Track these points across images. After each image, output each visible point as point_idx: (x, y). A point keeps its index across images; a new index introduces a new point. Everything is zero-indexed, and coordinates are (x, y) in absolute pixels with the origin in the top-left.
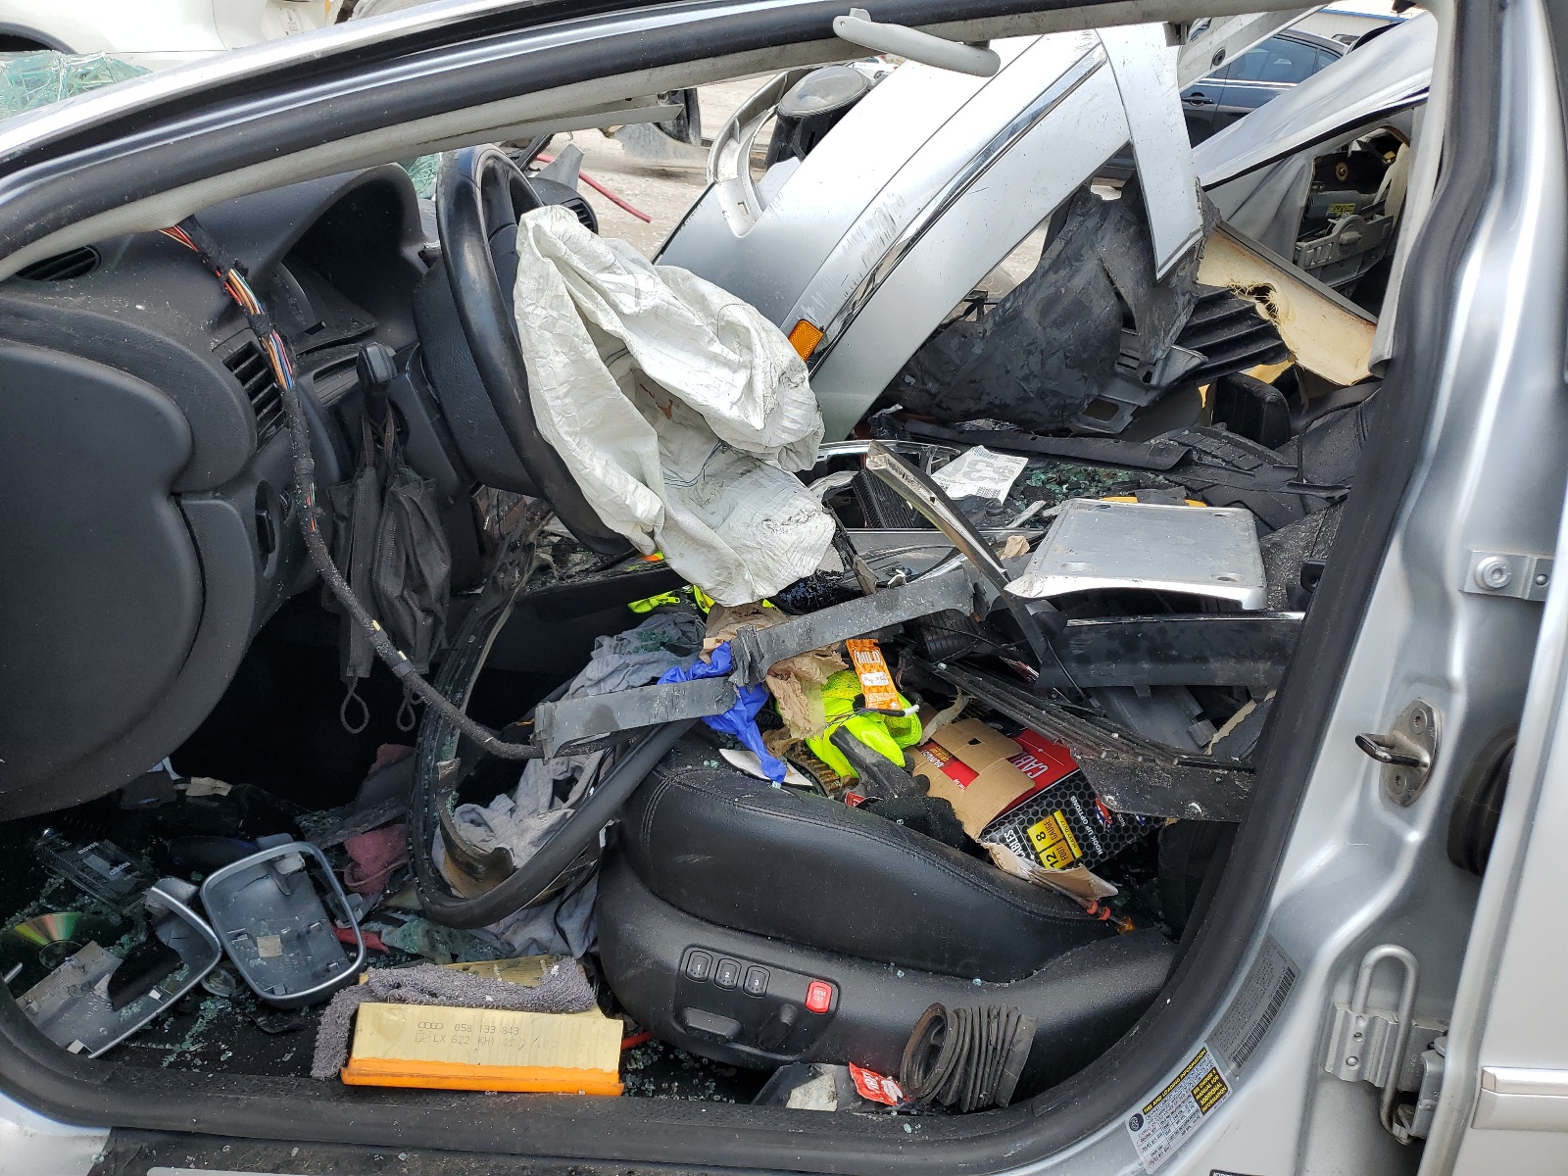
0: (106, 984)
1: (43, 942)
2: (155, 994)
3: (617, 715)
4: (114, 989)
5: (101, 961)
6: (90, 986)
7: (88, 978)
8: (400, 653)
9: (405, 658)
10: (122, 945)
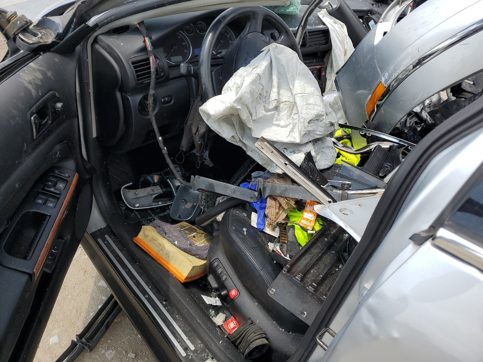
0: (154, 197)
1: (152, 182)
2: (160, 203)
3: (216, 188)
4: (155, 198)
5: (158, 190)
6: (152, 194)
7: (153, 193)
8: (165, 147)
9: (166, 149)
10: (167, 189)
